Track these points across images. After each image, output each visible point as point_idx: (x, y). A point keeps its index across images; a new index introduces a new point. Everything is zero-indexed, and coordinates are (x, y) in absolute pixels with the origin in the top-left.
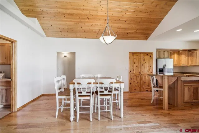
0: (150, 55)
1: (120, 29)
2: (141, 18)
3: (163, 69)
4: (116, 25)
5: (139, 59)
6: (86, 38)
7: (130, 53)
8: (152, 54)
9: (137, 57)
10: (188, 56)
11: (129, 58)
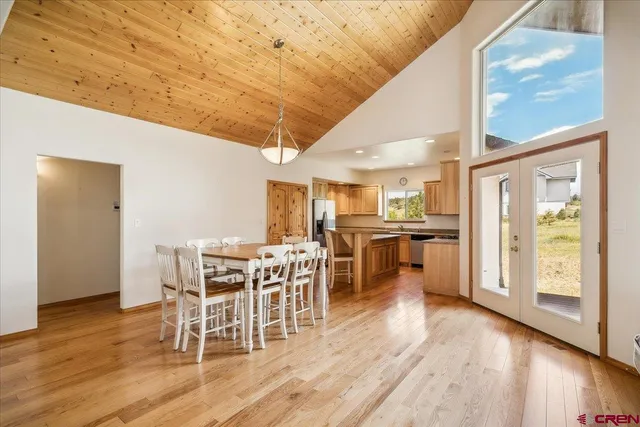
0: (303, 190)
1: (262, 121)
2: (309, 112)
3: (322, 221)
4: (259, 112)
5: (286, 198)
6: (161, 123)
7: (269, 182)
8: (306, 187)
9: (282, 194)
10: (349, 196)
11: (268, 194)
